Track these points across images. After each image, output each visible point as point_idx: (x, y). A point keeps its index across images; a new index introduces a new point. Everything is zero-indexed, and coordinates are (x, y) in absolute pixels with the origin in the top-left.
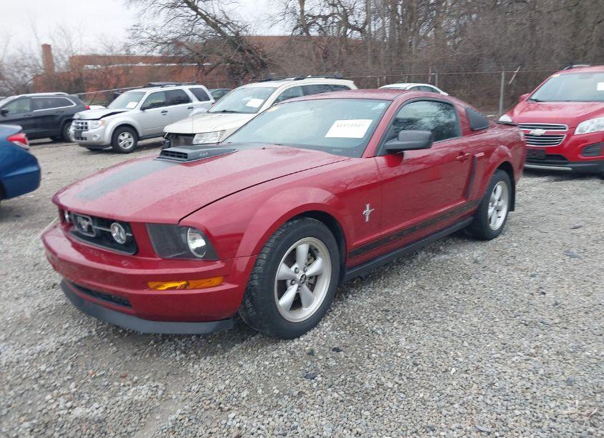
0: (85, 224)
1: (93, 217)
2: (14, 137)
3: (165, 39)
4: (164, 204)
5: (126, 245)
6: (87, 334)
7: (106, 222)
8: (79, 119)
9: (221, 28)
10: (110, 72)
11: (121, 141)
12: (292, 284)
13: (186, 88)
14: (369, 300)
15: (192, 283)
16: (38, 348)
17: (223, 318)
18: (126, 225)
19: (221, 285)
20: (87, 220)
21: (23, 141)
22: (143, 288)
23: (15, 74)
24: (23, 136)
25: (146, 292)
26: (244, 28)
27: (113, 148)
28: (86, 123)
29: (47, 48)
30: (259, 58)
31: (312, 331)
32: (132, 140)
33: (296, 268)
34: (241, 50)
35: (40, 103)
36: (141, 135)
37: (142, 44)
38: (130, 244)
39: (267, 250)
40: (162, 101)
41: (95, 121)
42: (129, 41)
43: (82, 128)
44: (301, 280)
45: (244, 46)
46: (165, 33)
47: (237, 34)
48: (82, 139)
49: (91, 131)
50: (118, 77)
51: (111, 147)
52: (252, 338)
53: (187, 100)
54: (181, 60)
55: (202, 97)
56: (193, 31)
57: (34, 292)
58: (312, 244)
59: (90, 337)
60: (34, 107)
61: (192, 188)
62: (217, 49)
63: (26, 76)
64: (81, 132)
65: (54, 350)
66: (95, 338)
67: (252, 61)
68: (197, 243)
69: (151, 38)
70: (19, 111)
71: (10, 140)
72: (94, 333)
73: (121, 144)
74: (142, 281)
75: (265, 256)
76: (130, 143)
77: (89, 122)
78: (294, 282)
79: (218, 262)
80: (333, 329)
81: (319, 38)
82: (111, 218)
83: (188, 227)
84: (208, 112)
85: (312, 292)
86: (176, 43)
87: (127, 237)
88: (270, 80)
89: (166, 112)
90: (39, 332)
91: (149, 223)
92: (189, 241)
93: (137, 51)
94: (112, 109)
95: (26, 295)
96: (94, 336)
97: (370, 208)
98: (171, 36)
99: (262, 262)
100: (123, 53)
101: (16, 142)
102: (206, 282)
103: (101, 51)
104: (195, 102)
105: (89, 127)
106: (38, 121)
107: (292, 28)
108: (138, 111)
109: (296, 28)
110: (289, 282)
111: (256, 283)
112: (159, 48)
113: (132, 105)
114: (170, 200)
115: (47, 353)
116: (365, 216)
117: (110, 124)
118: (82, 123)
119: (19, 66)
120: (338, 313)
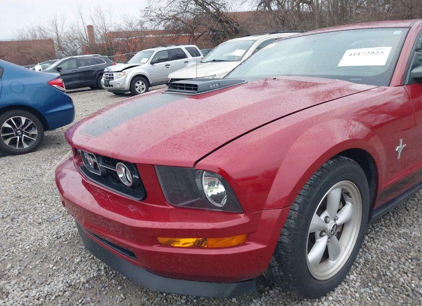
0: (92, 161)
1: (97, 156)
2: (53, 81)
3: (167, 16)
4: (176, 141)
5: (133, 187)
6: (95, 274)
7: (111, 161)
8: (108, 72)
9: (207, 6)
10: (131, 41)
11: (137, 87)
12: (321, 236)
13: (183, 47)
14: (390, 244)
15: (211, 242)
16: (46, 289)
17: (245, 279)
18: (132, 166)
19: (243, 244)
20: (93, 157)
21: (60, 85)
22: (151, 244)
23: (69, 44)
24: (60, 80)
25: (155, 248)
26: (223, 5)
27: (131, 92)
28: (112, 75)
29: (90, 28)
30: (234, 27)
31: (340, 287)
32: (144, 86)
33: (327, 217)
34: (221, 21)
35: (83, 63)
36: (151, 83)
37: (151, 20)
38: (137, 187)
39: (300, 199)
40: (165, 57)
41: (118, 73)
42: (143, 19)
43: (109, 78)
44: (332, 230)
45: (223, 18)
46: (167, 12)
47: (218, 10)
48: (110, 86)
49: (116, 80)
50: (135, 44)
51: (130, 92)
52: (271, 292)
53: (184, 56)
54: (178, 31)
55: (195, 54)
56: (187, 10)
57: (56, 217)
58: (345, 188)
59: (99, 277)
60: (78, 65)
61: (207, 122)
62: (204, 22)
63: (75, 45)
64: (109, 81)
65: (61, 293)
66: (103, 278)
67: (229, 29)
68: (214, 189)
69: (158, 16)
70: (69, 69)
71: (50, 84)
72: (103, 273)
73: (137, 90)
74: (151, 236)
75: (297, 207)
76: (143, 89)
77: (114, 74)
78: (324, 233)
79: (242, 215)
80: (364, 285)
81: (277, 11)
82: (115, 157)
83: (204, 170)
84: (201, 62)
85: (339, 240)
86: (175, 18)
87: (134, 179)
88: (249, 35)
89: (169, 65)
90: (51, 266)
91: (158, 166)
92: (206, 187)
93: (148, 26)
94: (130, 63)
95: (49, 220)
96: (102, 276)
97: (403, 144)
98: (171, 14)
99: (294, 214)
100: (139, 27)
101: (55, 86)
102: (227, 241)
103: (124, 27)
104: (190, 57)
105: (115, 78)
106: (82, 75)
107: (258, 4)
108: (148, 65)
109: (260, 4)
110: (318, 234)
111: (285, 240)
112: (163, 22)
113: (144, 60)
114: (183, 135)
115: (53, 298)
116: (397, 152)
117: (129, 75)
118: (110, 75)
119: (72, 39)
120: (362, 261)
